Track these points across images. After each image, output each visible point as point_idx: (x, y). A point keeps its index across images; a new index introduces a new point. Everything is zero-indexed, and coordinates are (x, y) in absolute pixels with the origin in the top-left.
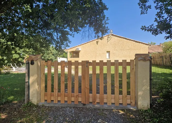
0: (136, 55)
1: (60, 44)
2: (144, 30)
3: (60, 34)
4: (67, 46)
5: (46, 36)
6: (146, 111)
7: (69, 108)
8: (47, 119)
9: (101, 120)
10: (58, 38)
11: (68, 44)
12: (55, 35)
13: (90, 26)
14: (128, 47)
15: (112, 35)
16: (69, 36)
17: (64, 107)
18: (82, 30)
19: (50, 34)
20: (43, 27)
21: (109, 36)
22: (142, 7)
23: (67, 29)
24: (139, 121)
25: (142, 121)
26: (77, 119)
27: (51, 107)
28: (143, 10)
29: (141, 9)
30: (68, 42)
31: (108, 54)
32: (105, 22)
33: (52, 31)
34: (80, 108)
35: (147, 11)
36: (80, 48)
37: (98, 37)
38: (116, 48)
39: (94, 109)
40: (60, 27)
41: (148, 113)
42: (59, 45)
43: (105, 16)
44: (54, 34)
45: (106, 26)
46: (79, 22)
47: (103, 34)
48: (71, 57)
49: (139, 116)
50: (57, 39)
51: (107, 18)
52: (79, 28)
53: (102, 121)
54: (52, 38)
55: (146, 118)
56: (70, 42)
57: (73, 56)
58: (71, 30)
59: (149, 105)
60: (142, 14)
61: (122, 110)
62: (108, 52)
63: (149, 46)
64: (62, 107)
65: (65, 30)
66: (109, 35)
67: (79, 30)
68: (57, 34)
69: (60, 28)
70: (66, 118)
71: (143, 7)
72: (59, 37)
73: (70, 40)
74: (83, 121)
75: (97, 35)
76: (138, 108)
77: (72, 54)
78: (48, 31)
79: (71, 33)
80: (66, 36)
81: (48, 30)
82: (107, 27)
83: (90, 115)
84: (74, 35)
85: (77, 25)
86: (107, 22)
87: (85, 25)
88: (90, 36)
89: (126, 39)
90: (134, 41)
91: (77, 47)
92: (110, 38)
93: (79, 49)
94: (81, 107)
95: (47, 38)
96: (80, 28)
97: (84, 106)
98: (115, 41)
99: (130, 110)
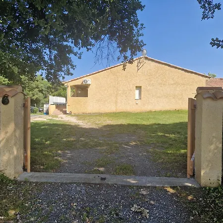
0: (199, 89)
1: (55, 70)
2: (216, 46)
3: (56, 52)
4: (69, 74)
5: (29, 55)
6: (215, 189)
7: (75, 185)
8: (34, 206)
9: (137, 206)
10: (51, 59)
11: (71, 69)
12: (45, 53)
13: (110, 39)
14: (173, 79)
15: (146, 58)
16: (72, 56)
17: (66, 184)
18: (97, 45)
19: (37, 52)
20: (24, 37)
21: (140, 61)
22: (204, 5)
23: (70, 43)
24: (205, 207)
25: (211, 208)
26: (91, 204)
27: (42, 183)
28: (207, 12)
29: (203, 10)
30: (70, 67)
31: (137, 92)
32: (139, 31)
33: (41, 45)
34: (96, 184)
35: (213, 13)
36: (90, 80)
37: (126, 58)
38: (152, 82)
39: (122, 186)
40: (55, 38)
41: (219, 192)
42: (53, 71)
43: (138, 21)
44: (44, 51)
45: (140, 38)
46: (91, 29)
47: (133, 53)
48: (73, 96)
49: (203, 197)
50: (49, 61)
51: (142, 25)
52: (91, 40)
53: (139, 209)
54: (42, 58)
55: (217, 202)
56: (73, 67)
57: (76, 93)
58: (76, 44)
59: (221, 179)
60: (203, 18)
61: (173, 188)
62: (139, 88)
63: (207, 79)
64: (62, 184)
65: (65, 43)
66: (141, 58)
67: (90, 45)
68: (50, 52)
69: (56, 41)
70: (72, 204)
71: (206, 5)
72: (53, 57)
73: (74, 64)
74: (103, 208)
75: (123, 55)
76: (200, 185)
77: (74, 90)
78: (33, 46)
79: (75, 49)
80: (67, 55)
81: (33, 42)
82: (142, 41)
83: (116, 197)
84: (81, 54)
85: (87, 34)
86: (141, 32)
87: (103, 36)
88: (110, 56)
89: (169, 66)
90: (183, 70)
91: (84, 79)
92: (142, 64)
93: (87, 81)
94: (97, 182)
95: (31, 57)
96: (93, 41)
97: (103, 182)
98: (150, 70)
99: (186, 187)
